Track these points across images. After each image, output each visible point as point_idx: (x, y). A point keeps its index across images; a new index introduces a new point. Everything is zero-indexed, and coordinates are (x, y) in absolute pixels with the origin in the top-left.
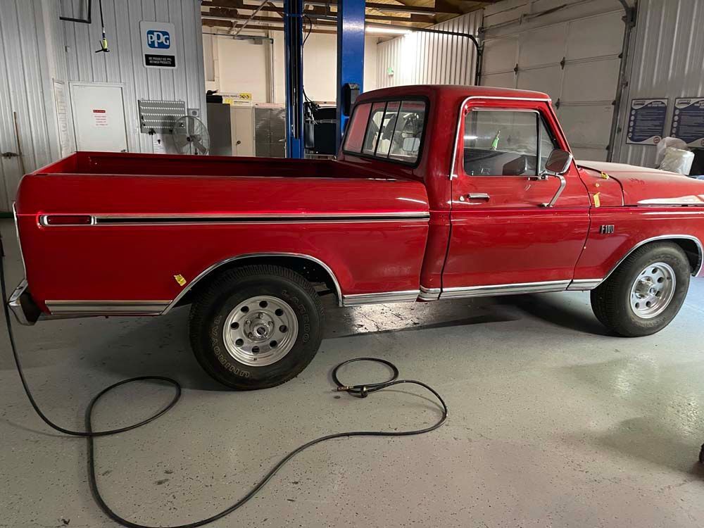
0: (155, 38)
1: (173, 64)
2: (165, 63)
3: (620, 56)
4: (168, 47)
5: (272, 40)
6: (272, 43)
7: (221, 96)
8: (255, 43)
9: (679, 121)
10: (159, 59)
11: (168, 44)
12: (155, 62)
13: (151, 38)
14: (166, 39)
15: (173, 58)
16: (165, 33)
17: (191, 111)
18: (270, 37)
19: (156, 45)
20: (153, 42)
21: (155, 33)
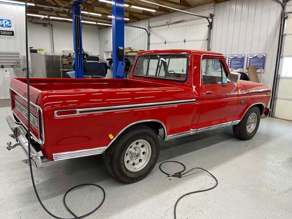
0: (4, 22)
1: (13, 35)
2: (9, 34)
3: (207, 40)
4: (10, 27)
5: (52, 25)
6: (52, 26)
7: (37, 50)
8: (44, 26)
9: (231, 63)
10: (6, 32)
11: (10, 25)
12: (4, 34)
13: (2, 22)
14: (9, 23)
15: (13, 32)
16: (9, 21)
17: (23, 57)
18: (50, 24)
19: (4, 26)
20: (3, 25)
21: (4, 21)
